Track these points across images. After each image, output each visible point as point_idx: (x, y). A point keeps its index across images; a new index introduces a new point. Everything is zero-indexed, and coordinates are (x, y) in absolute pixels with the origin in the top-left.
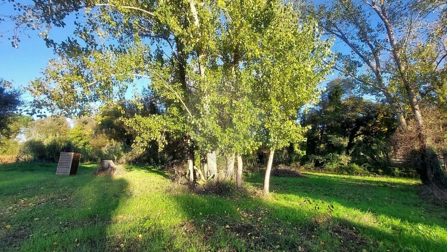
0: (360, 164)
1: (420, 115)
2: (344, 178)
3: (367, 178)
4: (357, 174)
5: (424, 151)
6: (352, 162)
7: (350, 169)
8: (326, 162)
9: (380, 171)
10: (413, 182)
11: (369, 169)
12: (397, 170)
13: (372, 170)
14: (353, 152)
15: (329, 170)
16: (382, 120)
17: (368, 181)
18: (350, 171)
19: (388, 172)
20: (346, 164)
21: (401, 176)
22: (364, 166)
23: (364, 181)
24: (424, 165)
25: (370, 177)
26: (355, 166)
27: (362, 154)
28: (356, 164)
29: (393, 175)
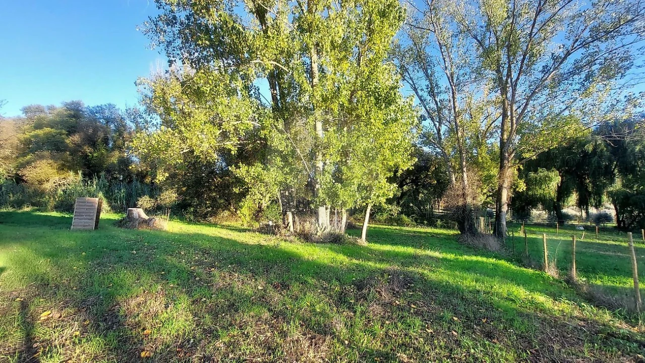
0: (408, 216)
1: (466, 177)
2: (396, 229)
3: (415, 229)
4: (408, 225)
5: (465, 207)
6: (401, 213)
7: (399, 220)
8: (377, 213)
9: (426, 222)
10: (451, 232)
11: (416, 220)
12: (439, 222)
13: (419, 221)
14: (403, 203)
15: (380, 221)
16: (433, 173)
17: (418, 232)
18: (399, 222)
19: (432, 224)
20: (396, 214)
21: (442, 227)
22: (412, 217)
23: (414, 232)
24: (463, 218)
25: (418, 228)
26: (404, 217)
27: (411, 205)
28: (405, 215)
29: (436, 227)
